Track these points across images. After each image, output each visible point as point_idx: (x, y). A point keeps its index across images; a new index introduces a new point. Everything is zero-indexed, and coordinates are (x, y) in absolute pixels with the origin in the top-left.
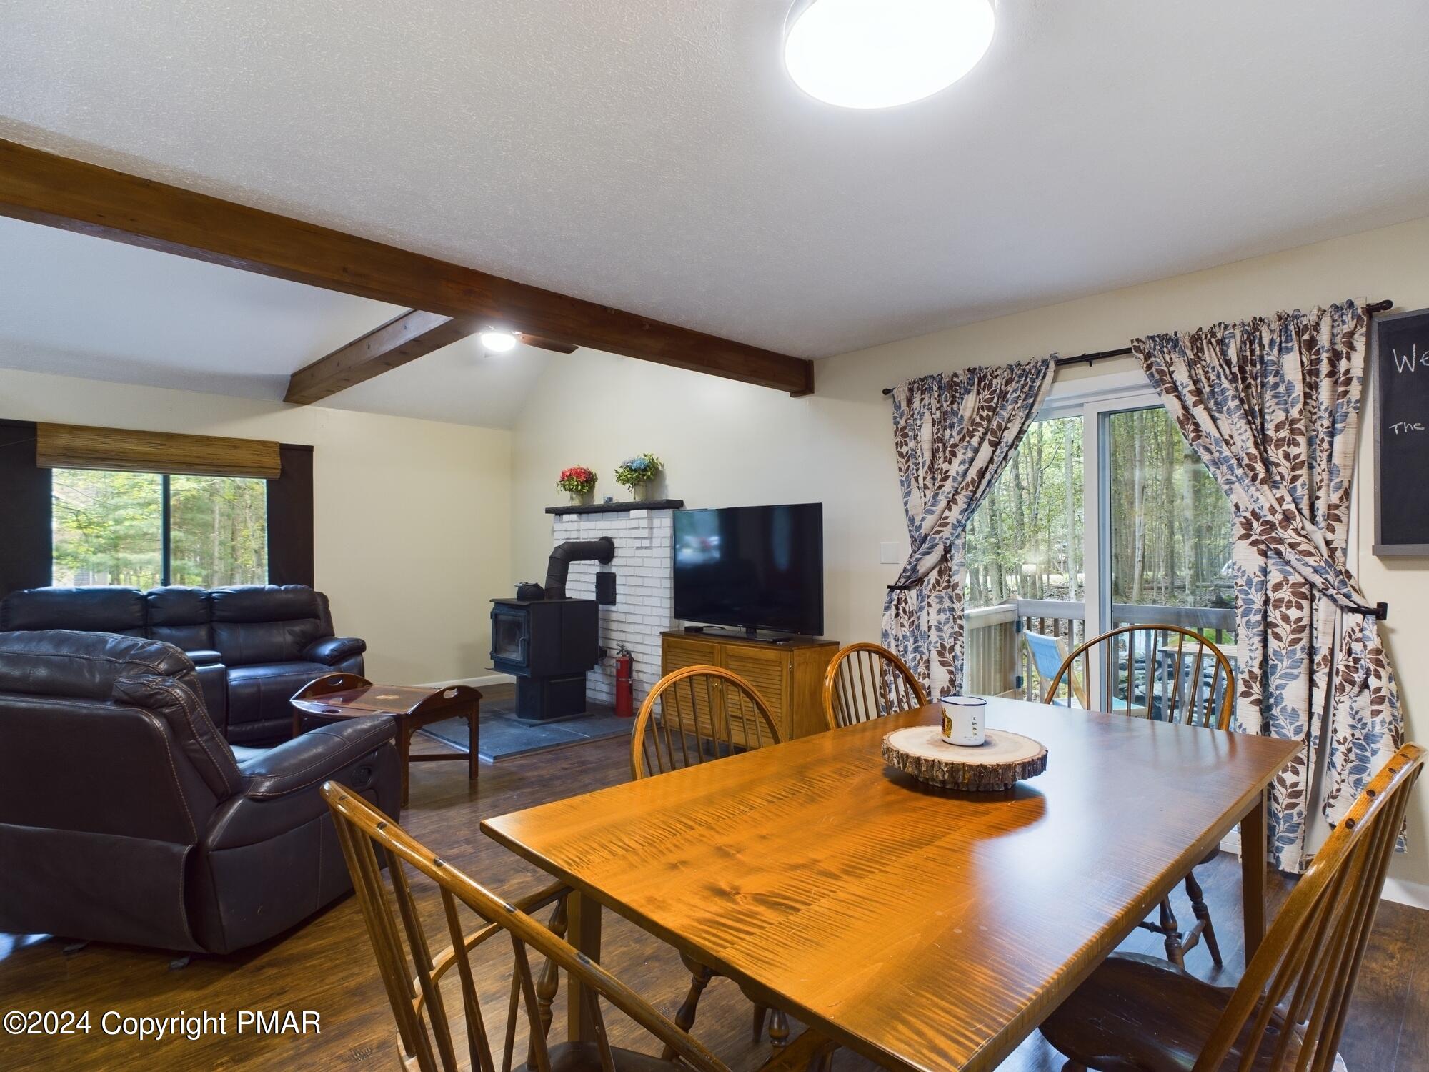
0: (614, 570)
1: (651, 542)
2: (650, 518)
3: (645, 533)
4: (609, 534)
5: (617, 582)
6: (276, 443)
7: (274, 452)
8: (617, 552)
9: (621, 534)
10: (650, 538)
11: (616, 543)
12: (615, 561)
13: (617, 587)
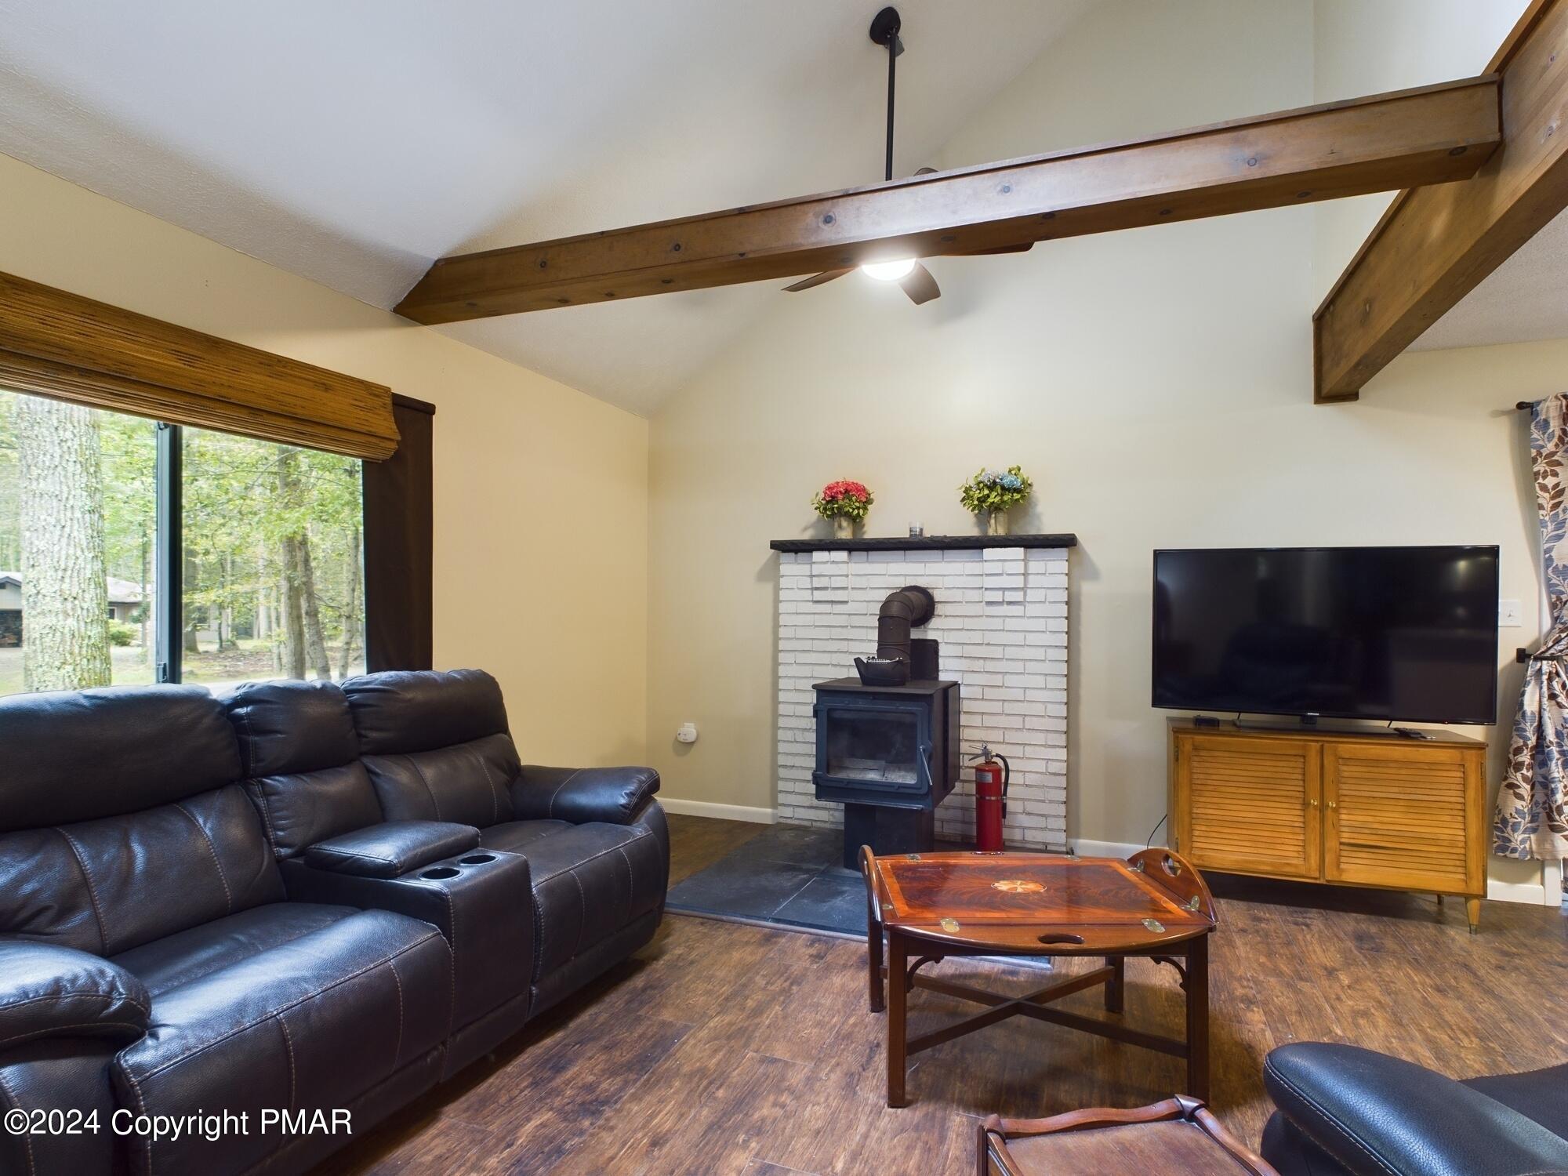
0: (931, 635)
1: (1025, 595)
2: (1026, 560)
3: (1019, 582)
4: (921, 582)
5: (941, 654)
6: (387, 390)
7: (384, 405)
8: (939, 609)
9: (949, 582)
10: (1024, 589)
11: (938, 596)
12: (934, 623)
13: (941, 661)
